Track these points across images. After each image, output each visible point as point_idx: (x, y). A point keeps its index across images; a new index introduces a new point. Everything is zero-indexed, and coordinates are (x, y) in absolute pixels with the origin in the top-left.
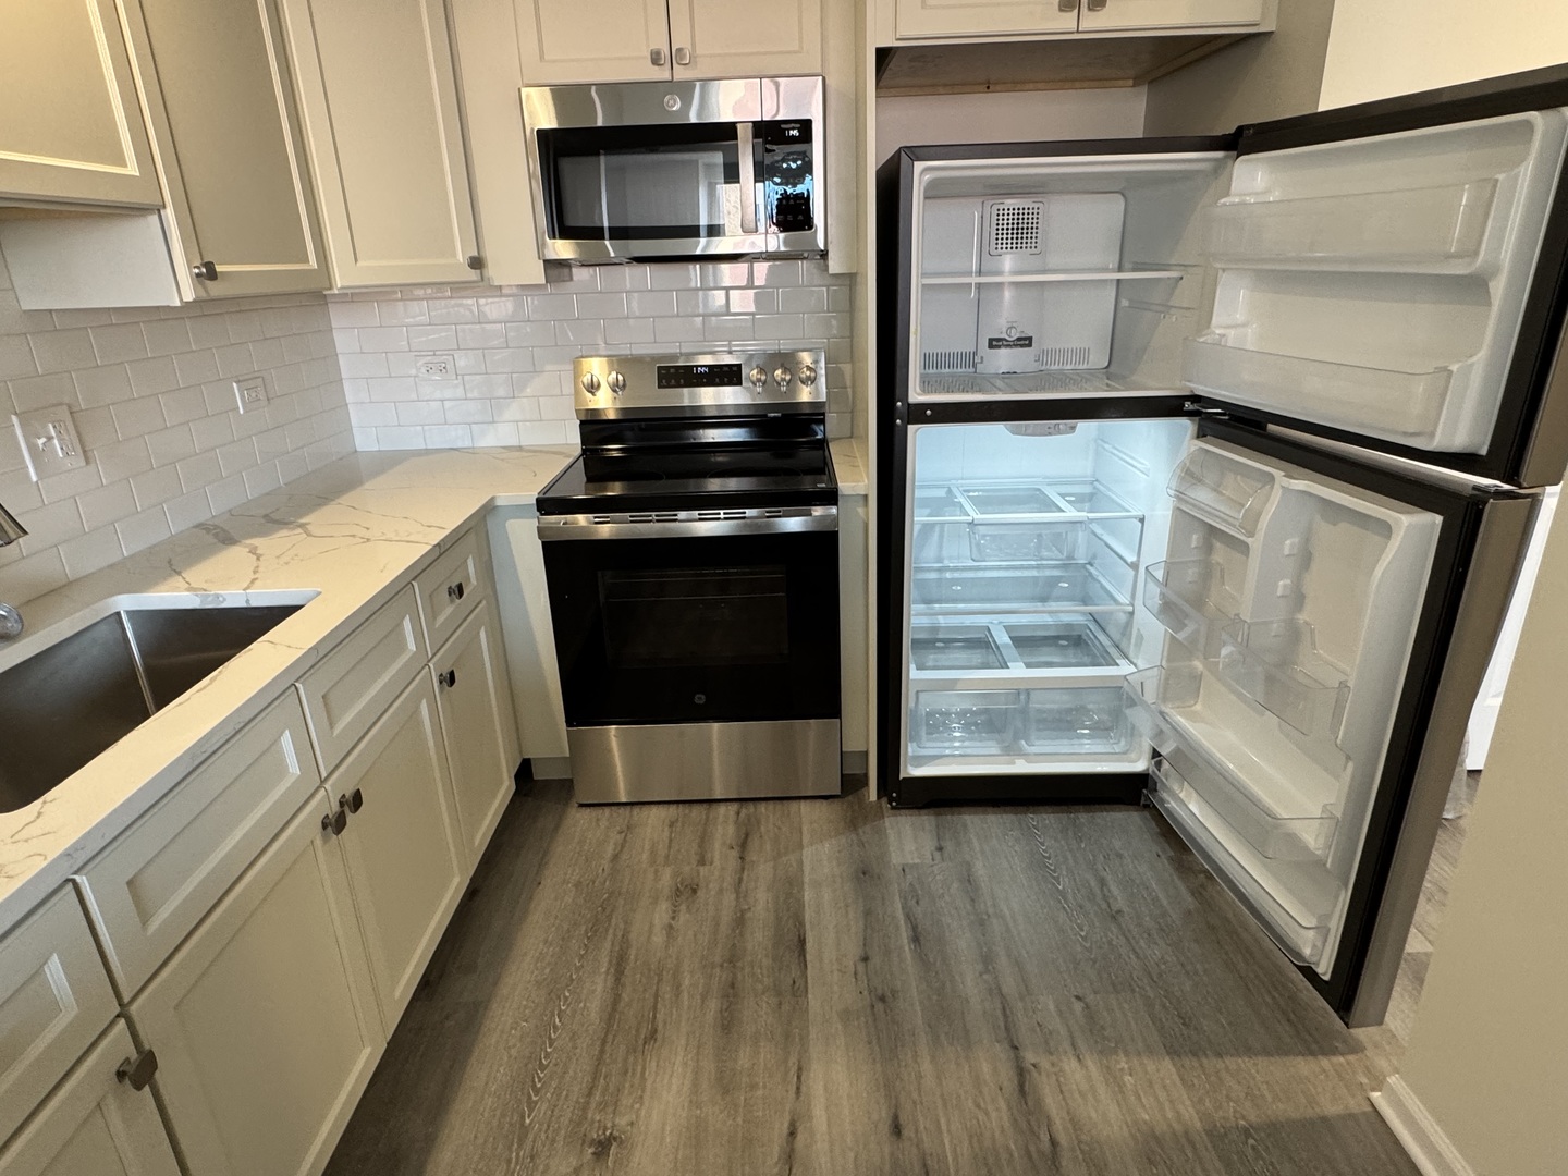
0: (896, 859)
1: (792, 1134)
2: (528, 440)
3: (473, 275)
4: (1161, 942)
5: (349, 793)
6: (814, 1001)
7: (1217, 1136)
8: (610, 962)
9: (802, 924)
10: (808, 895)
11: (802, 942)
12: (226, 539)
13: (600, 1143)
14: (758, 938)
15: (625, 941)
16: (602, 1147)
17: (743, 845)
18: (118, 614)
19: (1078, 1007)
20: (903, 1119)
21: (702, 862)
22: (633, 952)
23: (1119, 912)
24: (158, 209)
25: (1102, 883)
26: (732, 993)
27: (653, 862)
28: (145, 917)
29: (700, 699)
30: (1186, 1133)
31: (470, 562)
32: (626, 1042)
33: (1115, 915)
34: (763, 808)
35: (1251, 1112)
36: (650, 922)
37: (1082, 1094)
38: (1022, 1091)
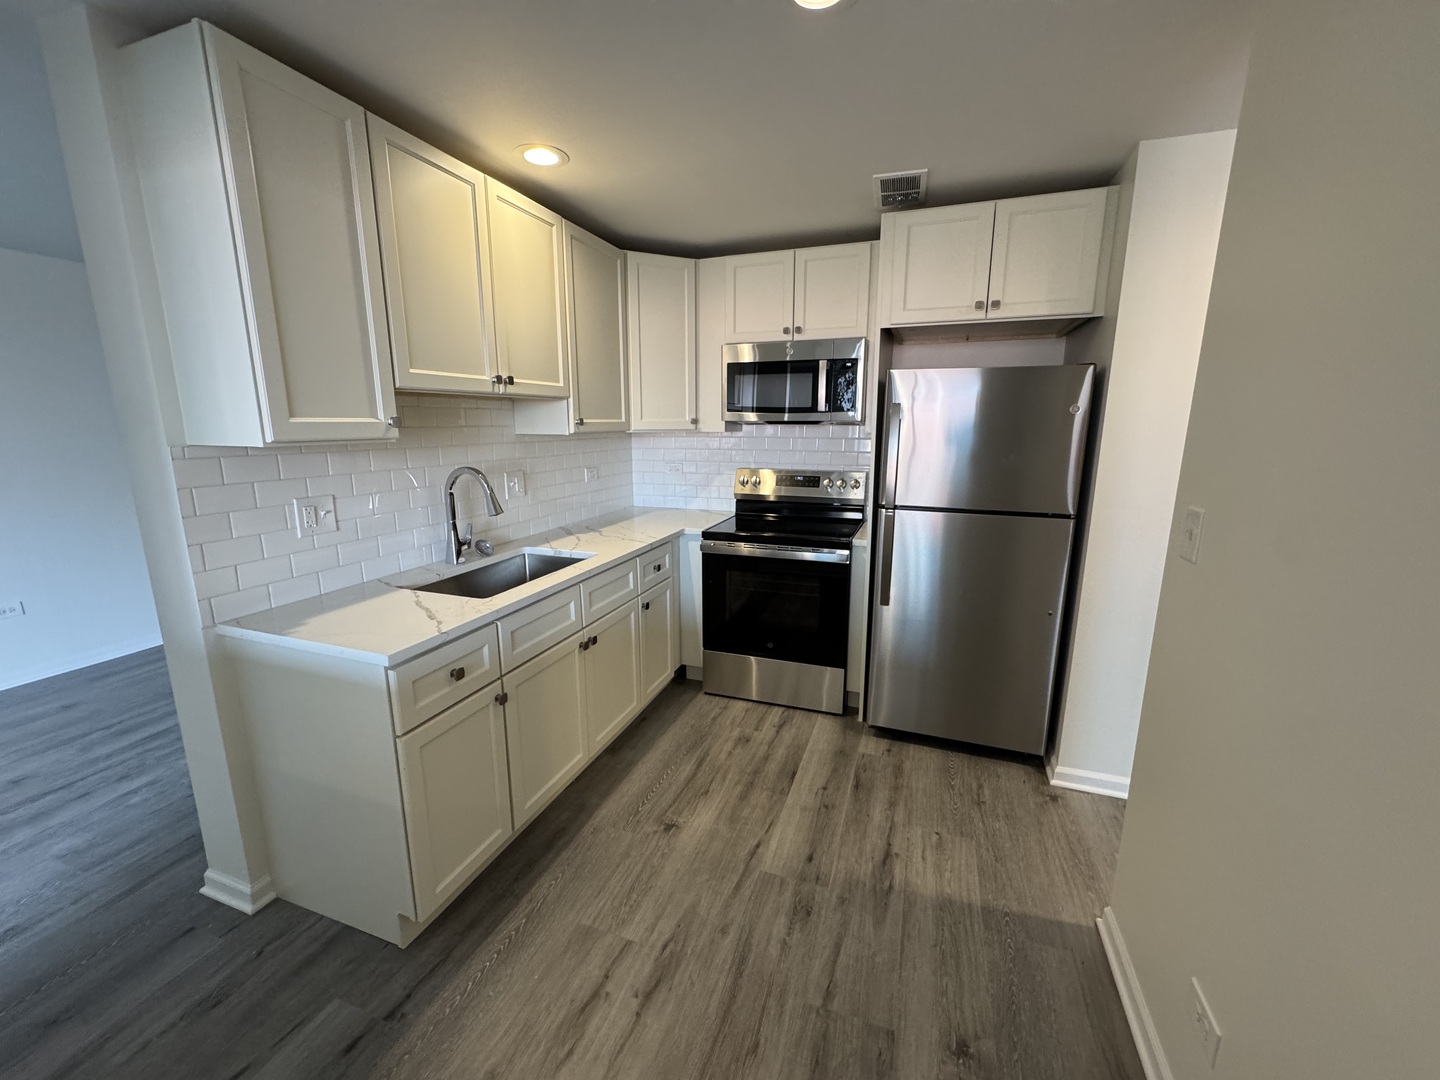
0: (861, 749)
1: (758, 846)
2: (711, 508)
3: (693, 427)
4: (1002, 823)
5: (593, 636)
6: (790, 800)
7: (987, 911)
8: (697, 760)
9: (798, 768)
10: (805, 756)
11: (794, 774)
12: (569, 533)
13: (668, 825)
14: (773, 767)
15: (707, 754)
16: (668, 827)
17: (780, 727)
18: (524, 554)
19: (935, 837)
20: (815, 856)
21: (756, 729)
22: (709, 759)
23: (984, 802)
24: (567, 398)
25: (980, 787)
26: (750, 786)
27: (732, 723)
28: (513, 649)
29: (770, 645)
30: (969, 905)
31: (667, 556)
32: (693, 792)
33: (980, 803)
34: (798, 712)
35: (1015, 907)
36: (722, 749)
37: (917, 872)
38: (884, 862)
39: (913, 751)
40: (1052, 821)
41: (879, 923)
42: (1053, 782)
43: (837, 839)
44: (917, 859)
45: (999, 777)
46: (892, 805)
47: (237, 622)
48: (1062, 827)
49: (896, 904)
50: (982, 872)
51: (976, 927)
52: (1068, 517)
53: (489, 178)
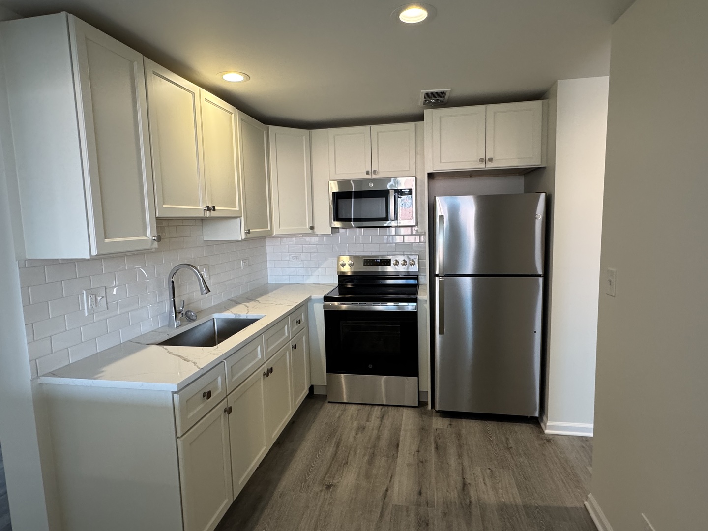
0: (434, 426)
1: (387, 490)
2: (321, 281)
3: (311, 231)
4: (523, 457)
5: (270, 368)
6: (399, 460)
7: (525, 507)
8: (335, 444)
9: (399, 441)
10: (402, 433)
11: (398, 445)
13: (328, 486)
14: (383, 443)
15: (340, 439)
16: (329, 487)
17: (382, 418)
18: (214, 319)
19: (488, 471)
20: (422, 491)
21: (367, 421)
22: (342, 442)
23: (511, 448)
24: (240, 217)
25: (507, 439)
26: (373, 456)
27: (351, 419)
29: (370, 366)
31: (303, 314)
32: (339, 463)
33: (509, 449)
34: (390, 408)
35: (540, 503)
36: (349, 434)
37: (484, 492)
38: (463, 489)
39: (465, 423)
40: (550, 453)
41: (469, 523)
42: (547, 431)
43: (433, 480)
44: (482, 485)
45: (516, 432)
46: (460, 456)
47: (53, 374)
48: (557, 457)
49: (476, 511)
50: (518, 486)
51: (522, 517)
52: (540, 276)
53: (201, 89)
